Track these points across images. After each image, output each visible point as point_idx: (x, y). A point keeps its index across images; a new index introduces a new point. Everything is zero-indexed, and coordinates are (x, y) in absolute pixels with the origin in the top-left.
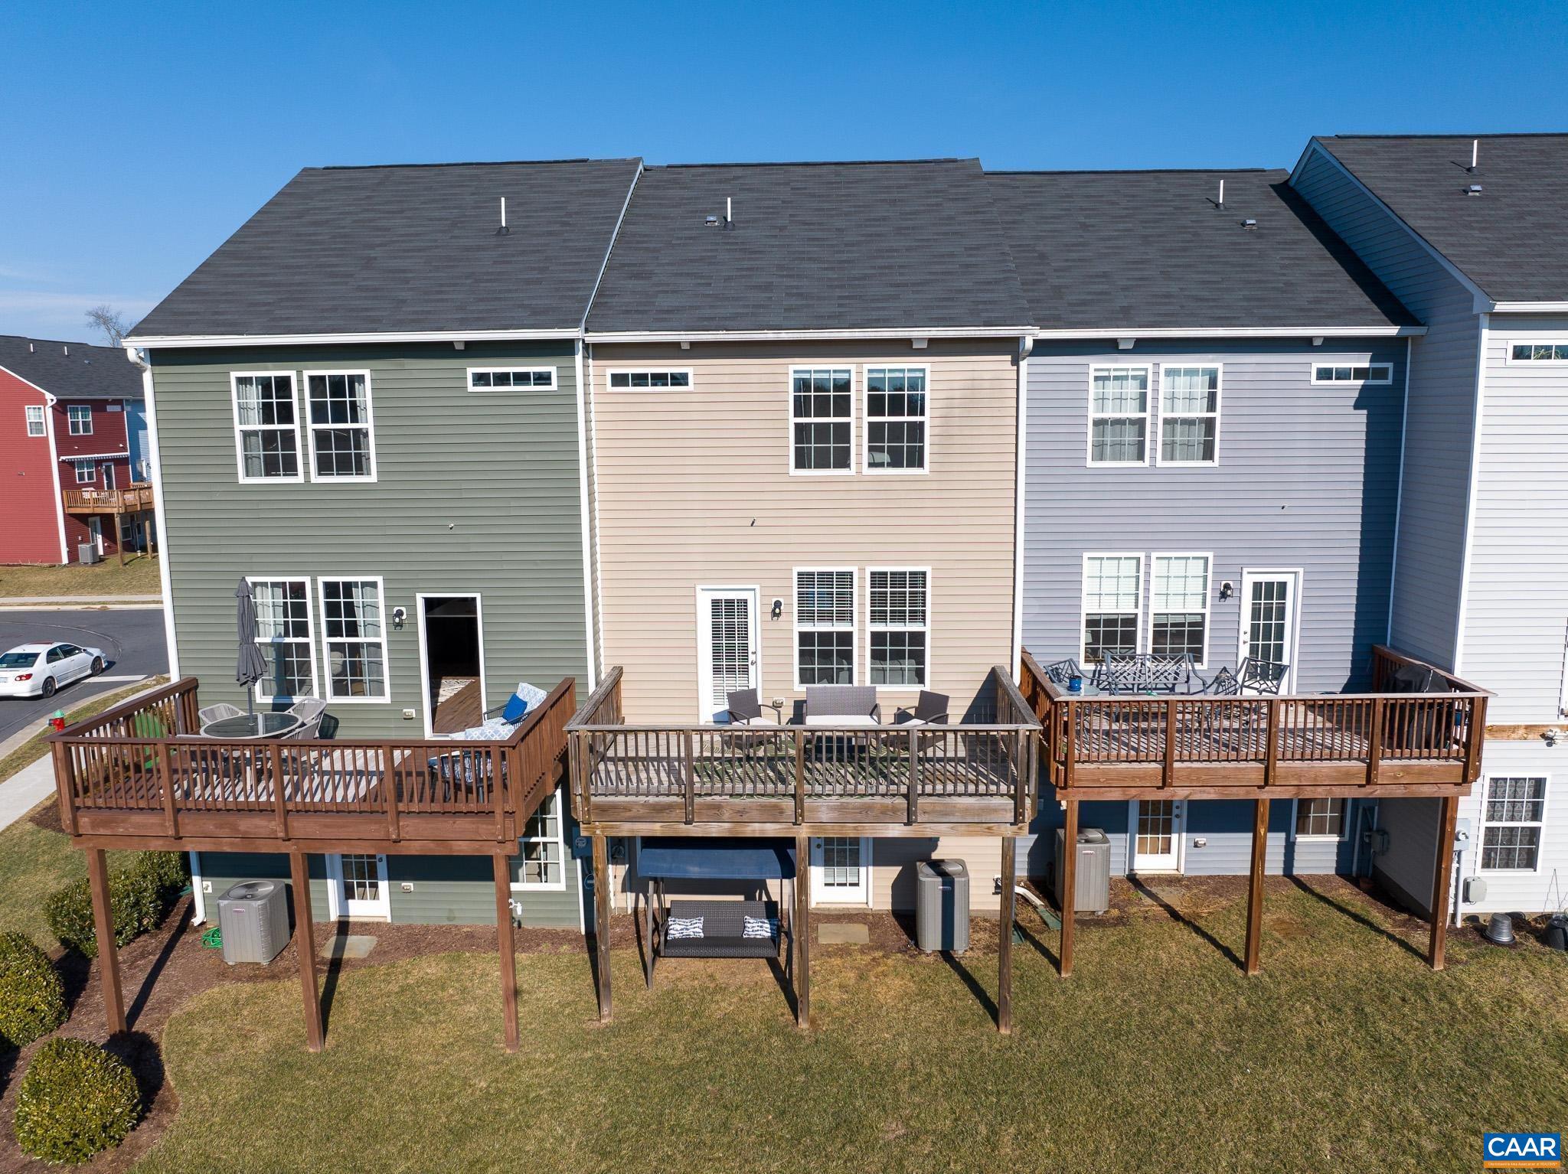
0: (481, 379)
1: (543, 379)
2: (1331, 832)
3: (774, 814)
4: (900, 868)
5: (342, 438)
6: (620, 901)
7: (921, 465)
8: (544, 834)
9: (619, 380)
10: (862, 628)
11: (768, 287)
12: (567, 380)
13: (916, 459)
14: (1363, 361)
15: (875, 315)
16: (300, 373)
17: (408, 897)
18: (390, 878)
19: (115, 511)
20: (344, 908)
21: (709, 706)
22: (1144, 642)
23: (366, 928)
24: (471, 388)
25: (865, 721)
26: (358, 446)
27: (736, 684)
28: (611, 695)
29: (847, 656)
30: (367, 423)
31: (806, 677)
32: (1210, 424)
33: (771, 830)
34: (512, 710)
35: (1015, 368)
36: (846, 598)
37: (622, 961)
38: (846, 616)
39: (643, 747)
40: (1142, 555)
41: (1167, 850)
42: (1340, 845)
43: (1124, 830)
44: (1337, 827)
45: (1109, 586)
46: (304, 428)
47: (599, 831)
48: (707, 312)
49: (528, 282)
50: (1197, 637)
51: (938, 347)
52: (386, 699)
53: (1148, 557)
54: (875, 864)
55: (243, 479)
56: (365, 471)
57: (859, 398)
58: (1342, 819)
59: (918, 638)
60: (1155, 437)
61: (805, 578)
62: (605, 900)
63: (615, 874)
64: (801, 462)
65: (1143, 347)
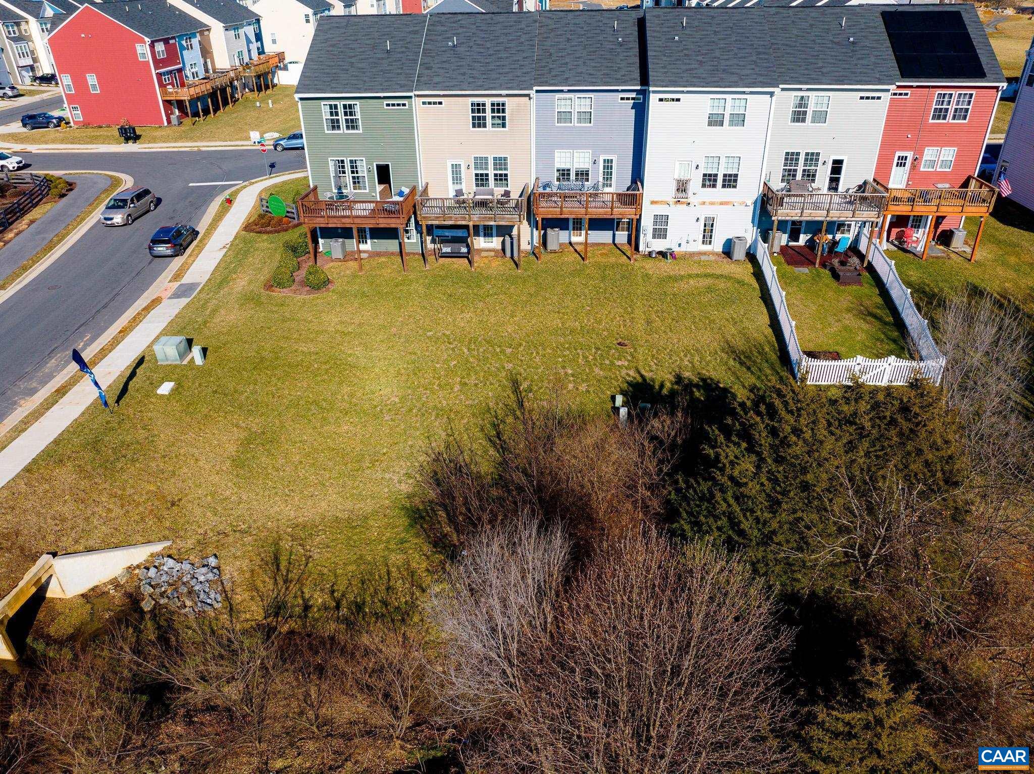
0: (388, 105)
1: (404, 105)
2: (626, 231)
3: (464, 219)
4: (503, 237)
5: (352, 120)
6: (430, 246)
7: (506, 127)
8: (410, 227)
9: (424, 103)
10: (491, 172)
11: (464, 74)
12: (410, 105)
13: (504, 126)
14: (634, 95)
15: (492, 85)
16: (340, 104)
17: (375, 244)
18: (371, 238)
19: (186, 98)
20: (358, 247)
21: (452, 194)
22: (573, 176)
23: (365, 252)
24: (385, 107)
25: (490, 197)
26: (356, 123)
27: (458, 187)
28: (425, 190)
29: (487, 180)
30: (358, 117)
31: (477, 185)
32: (590, 113)
33: (464, 223)
34: (401, 194)
35: (530, 101)
36: (487, 164)
37: (431, 259)
38: (487, 169)
39: (433, 203)
40: (571, 151)
41: (580, 235)
42: (628, 235)
43: (567, 229)
44: (627, 229)
45: (563, 160)
46: (342, 118)
47: (424, 223)
48: (447, 84)
49: (398, 74)
50: (587, 175)
51: (508, 96)
52: (367, 191)
53: (573, 152)
54: (497, 235)
55: (326, 132)
56: (358, 129)
57: (488, 108)
58: (629, 227)
59: (506, 175)
60: (575, 117)
61: (476, 158)
62: (426, 246)
63: (429, 239)
64: (474, 126)
65: (569, 91)
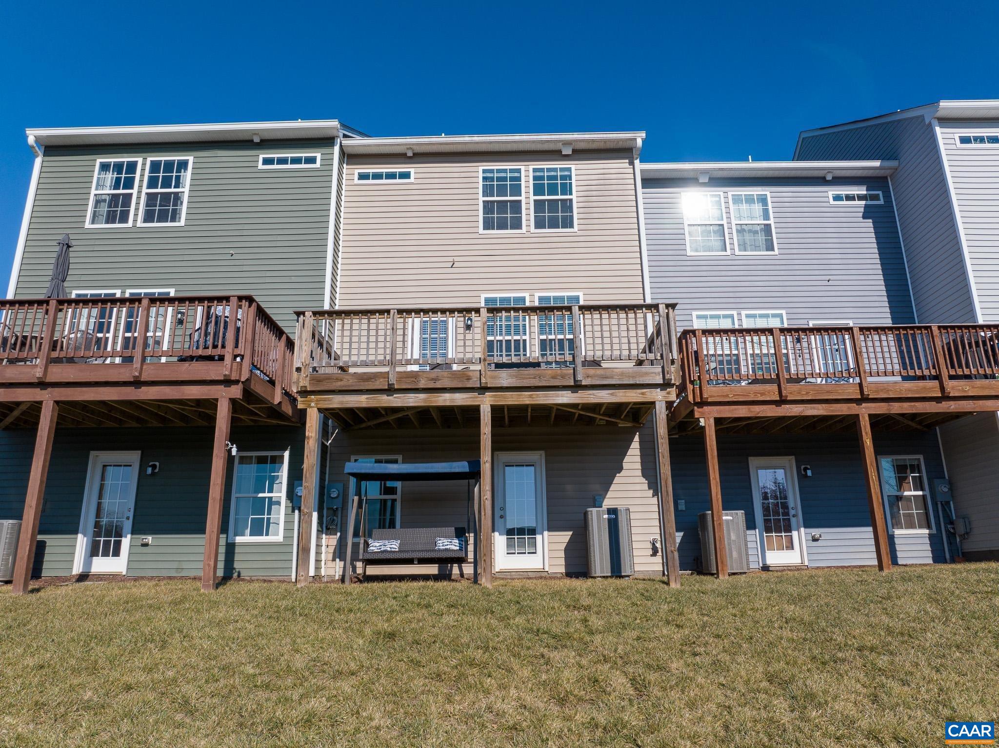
0: (267, 161)
1: (312, 160)
2: (920, 527)
4: (571, 533)
5: (166, 197)
7: (572, 226)
8: (271, 491)
9: (363, 176)
10: (532, 337)
12: (327, 162)
13: (568, 223)
14: (861, 190)
16: (145, 159)
17: (145, 549)
18: (133, 533)
24: (261, 166)
26: (175, 204)
30: (185, 190)
32: (767, 229)
35: (632, 167)
38: (521, 333)
40: (735, 313)
41: (791, 547)
42: (931, 536)
44: (924, 522)
46: (140, 192)
53: (739, 314)
54: (549, 530)
55: (88, 225)
56: (177, 220)
57: (527, 185)
58: (927, 514)
60: (732, 236)
64: (488, 226)
65: (713, 180)
